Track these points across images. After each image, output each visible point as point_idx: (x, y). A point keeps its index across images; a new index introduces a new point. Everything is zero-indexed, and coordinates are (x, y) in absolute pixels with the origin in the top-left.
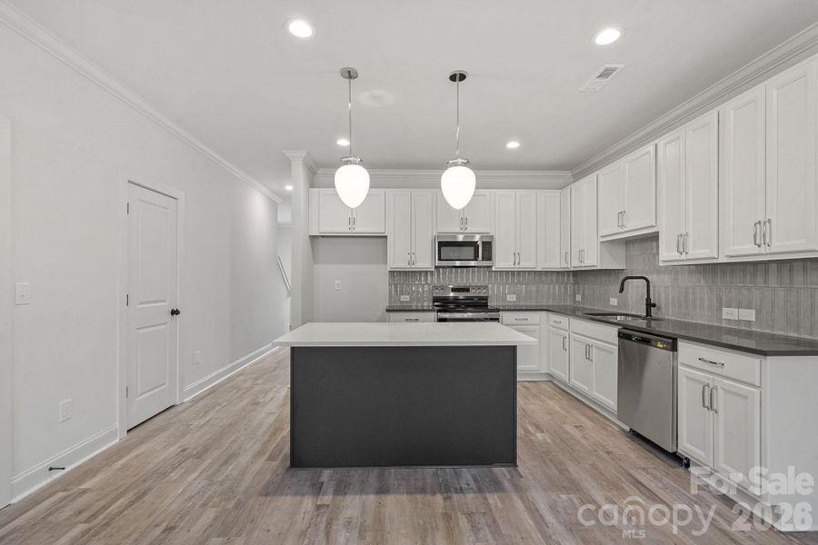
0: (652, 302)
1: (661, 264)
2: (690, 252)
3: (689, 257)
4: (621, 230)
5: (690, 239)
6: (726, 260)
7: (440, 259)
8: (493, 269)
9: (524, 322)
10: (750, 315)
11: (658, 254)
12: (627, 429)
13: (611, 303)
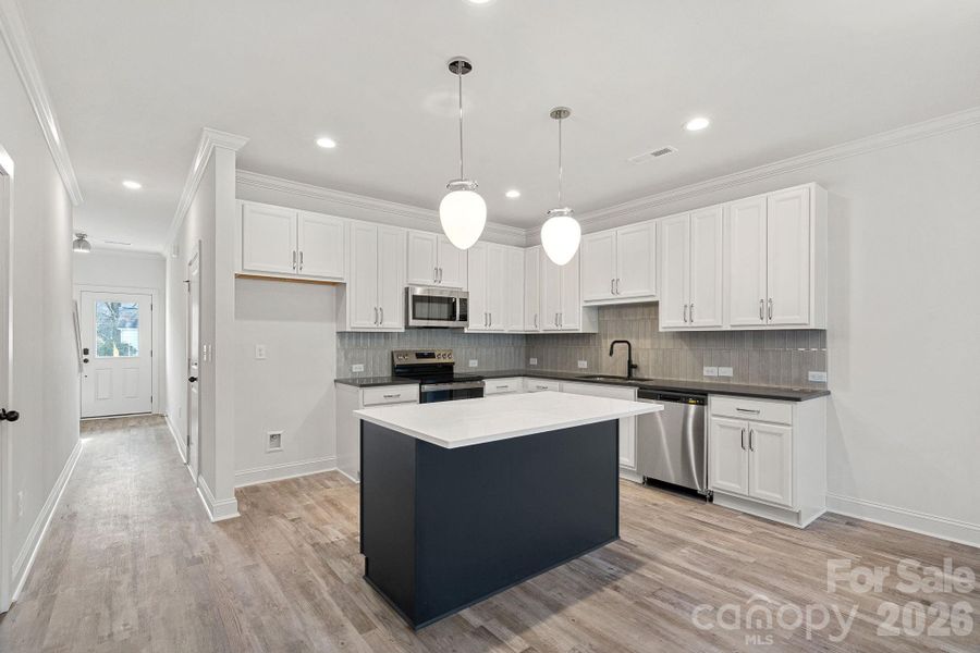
0: (633, 363)
1: (660, 330)
2: (695, 321)
3: (693, 324)
4: (613, 297)
5: (695, 309)
6: (729, 329)
7: (414, 318)
8: (466, 331)
9: (504, 390)
10: (727, 372)
11: (657, 319)
12: (640, 481)
13: (580, 366)
